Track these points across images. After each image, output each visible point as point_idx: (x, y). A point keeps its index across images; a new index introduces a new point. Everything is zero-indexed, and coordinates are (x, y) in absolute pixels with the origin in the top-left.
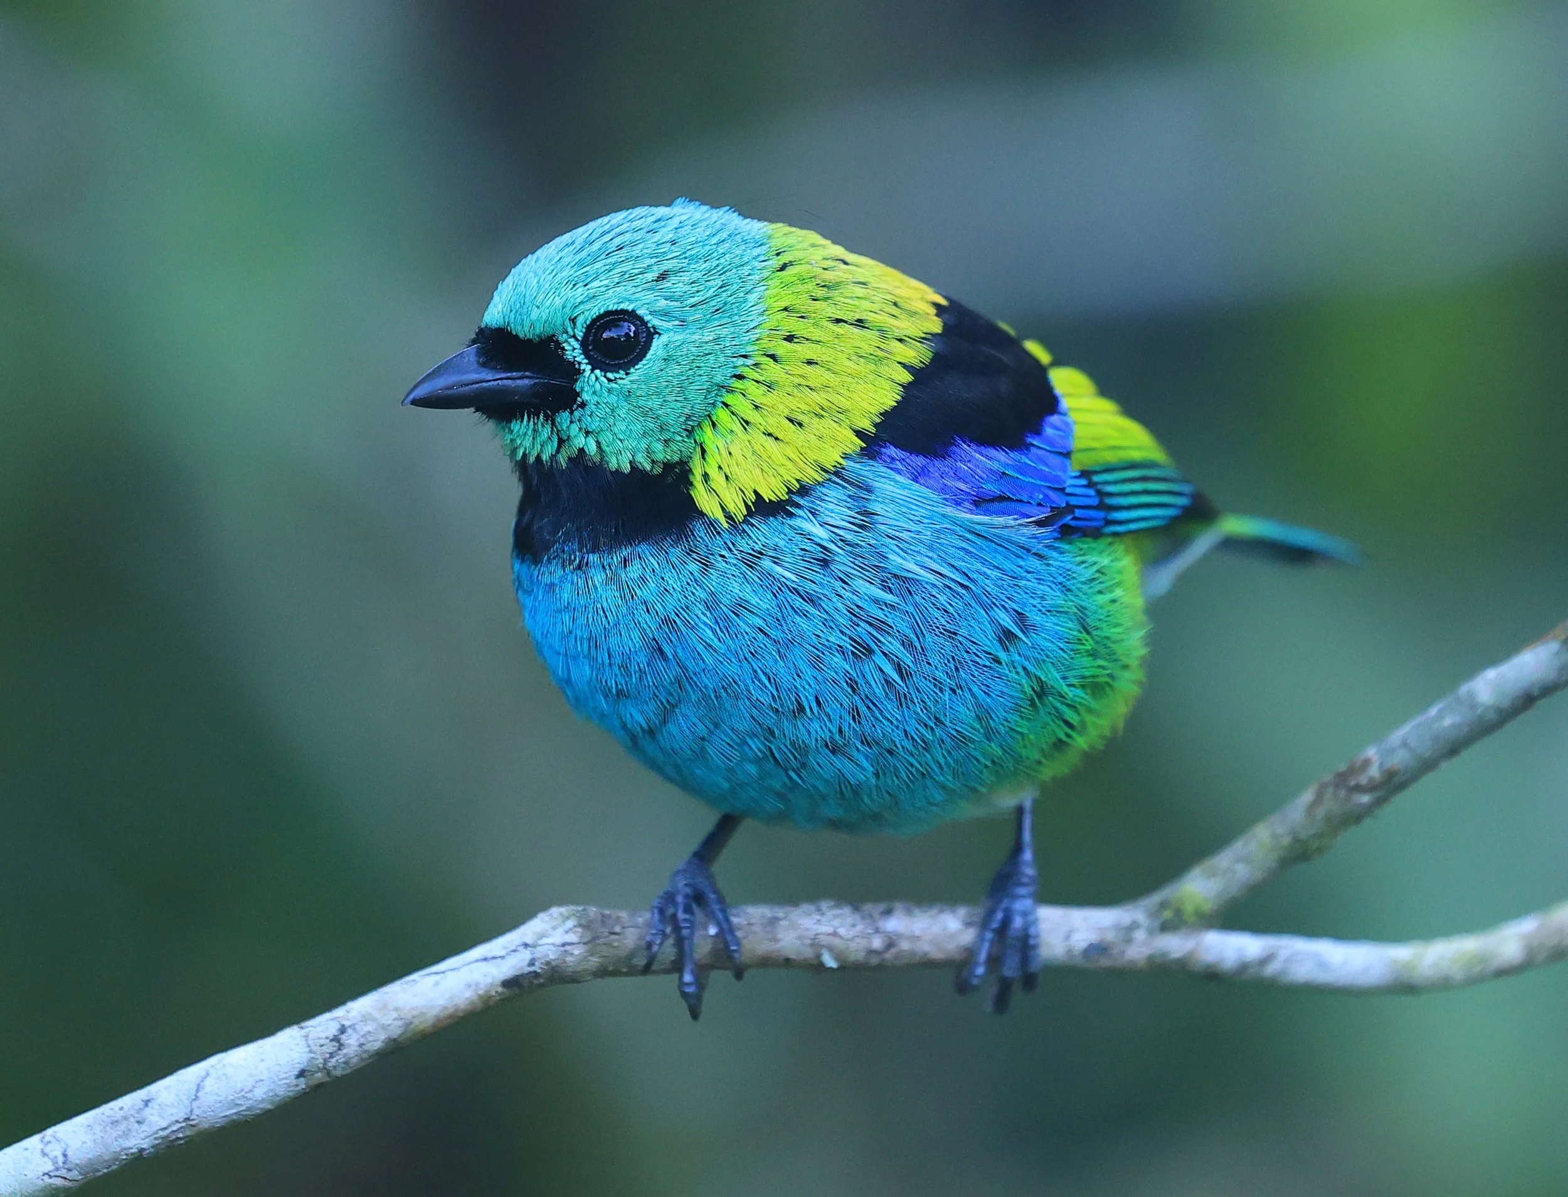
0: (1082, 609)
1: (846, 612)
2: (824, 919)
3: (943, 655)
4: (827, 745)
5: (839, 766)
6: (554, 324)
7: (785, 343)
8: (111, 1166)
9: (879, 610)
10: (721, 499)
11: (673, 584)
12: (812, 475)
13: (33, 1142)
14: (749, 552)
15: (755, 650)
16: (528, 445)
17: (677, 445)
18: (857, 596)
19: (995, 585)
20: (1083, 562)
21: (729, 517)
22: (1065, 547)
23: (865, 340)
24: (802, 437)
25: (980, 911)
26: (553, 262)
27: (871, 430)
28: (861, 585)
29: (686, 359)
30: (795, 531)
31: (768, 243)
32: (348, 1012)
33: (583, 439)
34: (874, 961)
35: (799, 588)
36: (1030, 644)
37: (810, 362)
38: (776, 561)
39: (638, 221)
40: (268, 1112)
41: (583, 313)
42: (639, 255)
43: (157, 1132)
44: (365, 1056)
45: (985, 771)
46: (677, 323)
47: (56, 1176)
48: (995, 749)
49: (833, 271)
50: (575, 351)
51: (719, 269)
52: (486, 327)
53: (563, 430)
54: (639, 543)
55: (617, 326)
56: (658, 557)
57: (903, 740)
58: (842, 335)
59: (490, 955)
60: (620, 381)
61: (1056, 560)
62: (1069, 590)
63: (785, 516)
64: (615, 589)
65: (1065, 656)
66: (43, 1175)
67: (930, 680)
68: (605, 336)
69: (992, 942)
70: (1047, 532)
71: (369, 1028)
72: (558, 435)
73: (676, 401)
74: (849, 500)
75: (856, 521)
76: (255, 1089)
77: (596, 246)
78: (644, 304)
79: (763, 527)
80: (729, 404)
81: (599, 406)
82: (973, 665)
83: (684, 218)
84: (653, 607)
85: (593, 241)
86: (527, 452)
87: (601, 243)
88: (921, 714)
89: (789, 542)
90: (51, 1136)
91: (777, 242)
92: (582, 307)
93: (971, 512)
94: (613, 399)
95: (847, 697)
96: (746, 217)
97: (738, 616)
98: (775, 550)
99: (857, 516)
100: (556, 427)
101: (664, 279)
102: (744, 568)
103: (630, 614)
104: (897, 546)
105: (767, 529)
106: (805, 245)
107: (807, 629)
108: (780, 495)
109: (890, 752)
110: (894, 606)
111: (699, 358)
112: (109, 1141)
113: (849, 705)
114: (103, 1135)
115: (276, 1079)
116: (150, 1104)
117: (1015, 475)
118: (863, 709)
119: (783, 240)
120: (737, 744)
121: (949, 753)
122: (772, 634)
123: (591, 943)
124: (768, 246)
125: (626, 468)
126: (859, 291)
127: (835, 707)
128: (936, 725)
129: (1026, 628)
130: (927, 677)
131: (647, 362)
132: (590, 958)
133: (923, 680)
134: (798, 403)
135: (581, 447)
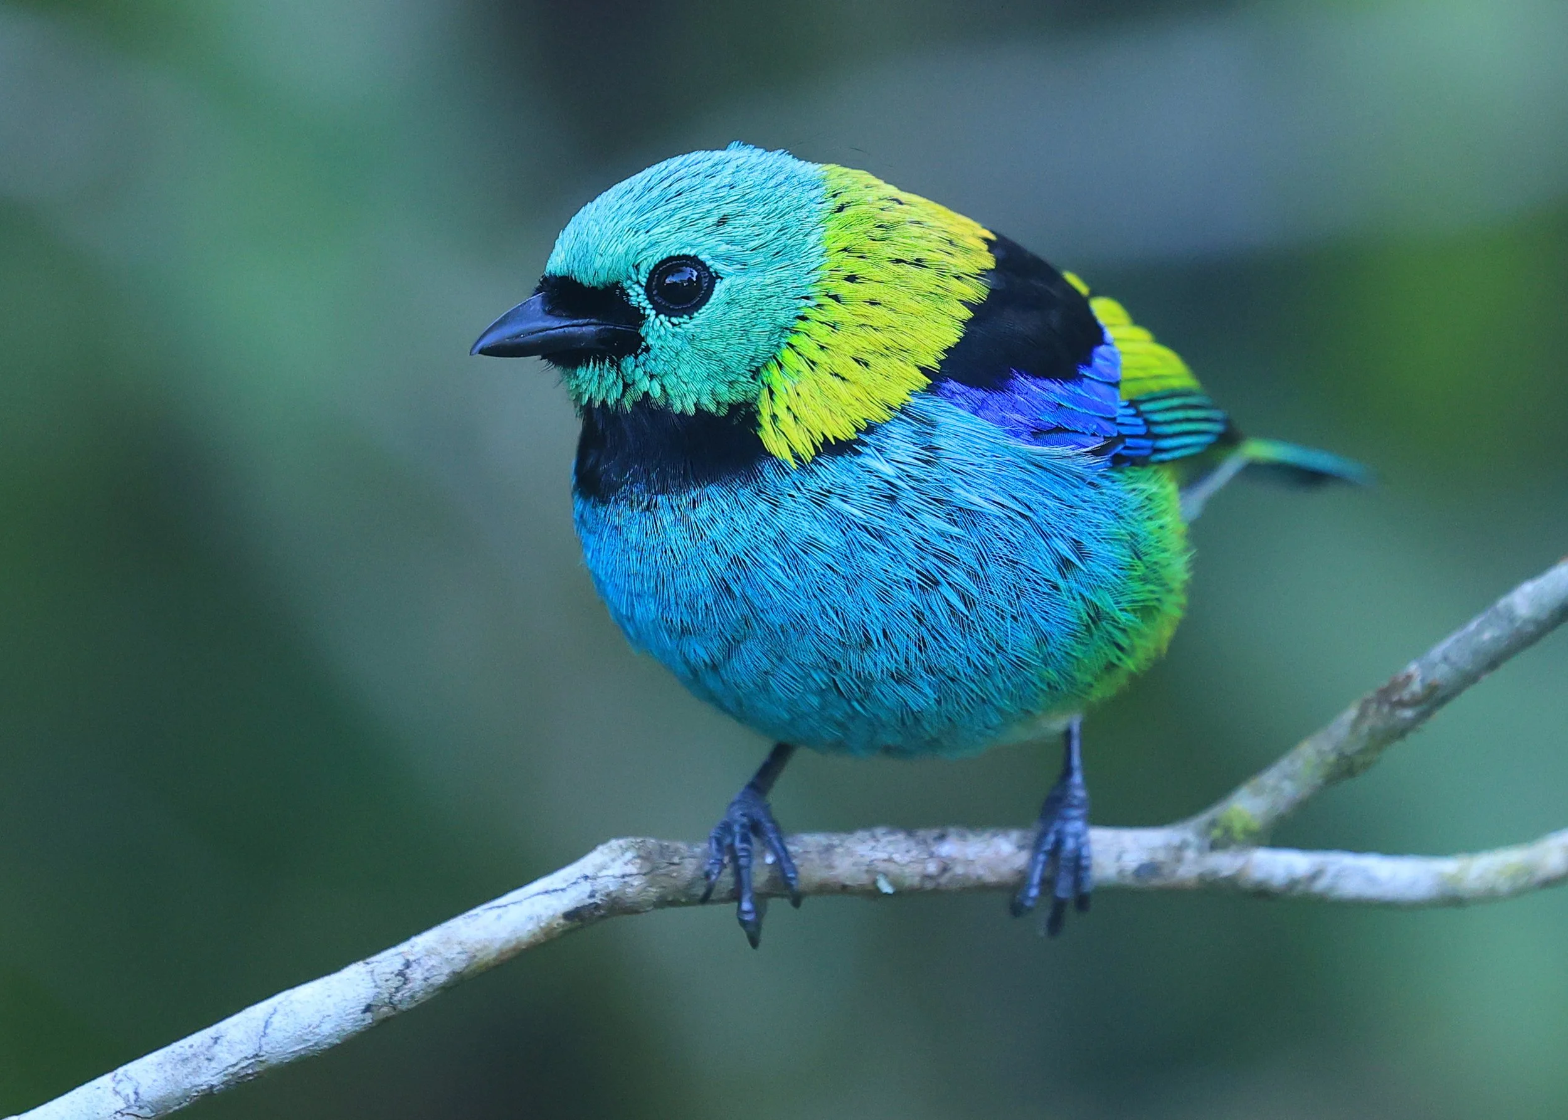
0: (1133, 535)
1: (913, 547)
2: (879, 846)
3: (1005, 584)
4: (892, 673)
5: (902, 693)
6: (618, 272)
7: (847, 283)
8: (181, 1103)
9: (945, 543)
10: (788, 439)
11: (743, 524)
12: (878, 414)
13: (105, 1081)
14: (817, 490)
15: (824, 587)
16: (593, 390)
17: (742, 385)
18: (926, 531)
19: (1053, 514)
20: (1134, 490)
21: (797, 457)
22: (1117, 476)
23: (924, 278)
24: (868, 376)
25: (1032, 835)
26: (614, 210)
27: (936, 367)
28: (927, 519)
29: (749, 302)
30: (862, 469)
31: (824, 185)
32: (412, 947)
33: (648, 383)
34: (929, 885)
35: (866, 524)
36: (1086, 570)
37: (873, 303)
38: (844, 499)
39: (695, 166)
40: (334, 1048)
41: (646, 259)
42: (699, 200)
43: (226, 1069)
44: (430, 990)
45: (1041, 695)
46: (739, 266)
47: (128, 1114)
48: (1052, 674)
49: (890, 211)
50: (640, 297)
51: (777, 212)
52: (550, 275)
53: (628, 375)
54: (707, 485)
55: (682, 271)
56: (727, 499)
57: (966, 667)
58: (903, 275)
59: (551, 888)
60: (684, 326)
61: (1109, 489)
62: (1121, 518)
63: (852, 455)
64: (685, 530)
65: (1119, 582)
66: (116, 1112)
67: (993, 610)
68: (668, 281)
69: (1045, 864)
70: (1102, 461)
71: (433, 962)
72: (623, 380)
73: (740, 344)
74: (914, 435)
75: (923, 457)
76: (322, 1024)
77: (655, 193)
78: (706, 249)
79: (832, 467)
80: (794, 344)
81: (663, 349)
82: (1034, 593)
83: (740, 161)
84: (722, 546)
85: (652, 188)
86: (593, 396)
87: (660, 189)
88: (984, 642)
89: (857, 479)
90: (122, 1074)
91: (833, 184)
92: (644, 253)
93: (1029, 442)
94: (677, 343)
95: (913, 628)
96: (800, 160)
97: (805, 553)
98: (844, 488)
99: (923, 452)
100: (621, 372)
101: (724, 223)
102: (813, 507)
103: (699, 555)
104: (961, 479)
105: (835, 468)
106: (861, 186)
107: (875, 564)
108: (849, 435)
109: (952, 680)
110: (959, 538)
111: (761, 301)
112: (180, 1078)
113: (915, 636)
114: (173, 1072)
115: (343, 1015)
116: (219, 1041)
117: (1071, 406)
118: (929, 639)
119: (838, 181)
120: (801, 677)
121: (1009, 678)
122: (841, 570)
123: (650, 873)
124: (824, 188)
125: (691, 410)
126: (916, 230)
127: (902, 638)
128: (997, 652)
129: (1083, 556)
130: (990, 606)
131: (710, 306)
132: (650, 889)
133: (986, 608)
134: (862, 342)
135: (646, 390)
